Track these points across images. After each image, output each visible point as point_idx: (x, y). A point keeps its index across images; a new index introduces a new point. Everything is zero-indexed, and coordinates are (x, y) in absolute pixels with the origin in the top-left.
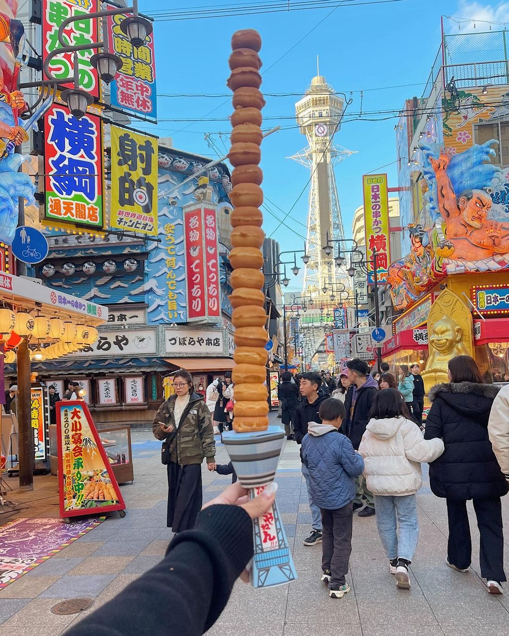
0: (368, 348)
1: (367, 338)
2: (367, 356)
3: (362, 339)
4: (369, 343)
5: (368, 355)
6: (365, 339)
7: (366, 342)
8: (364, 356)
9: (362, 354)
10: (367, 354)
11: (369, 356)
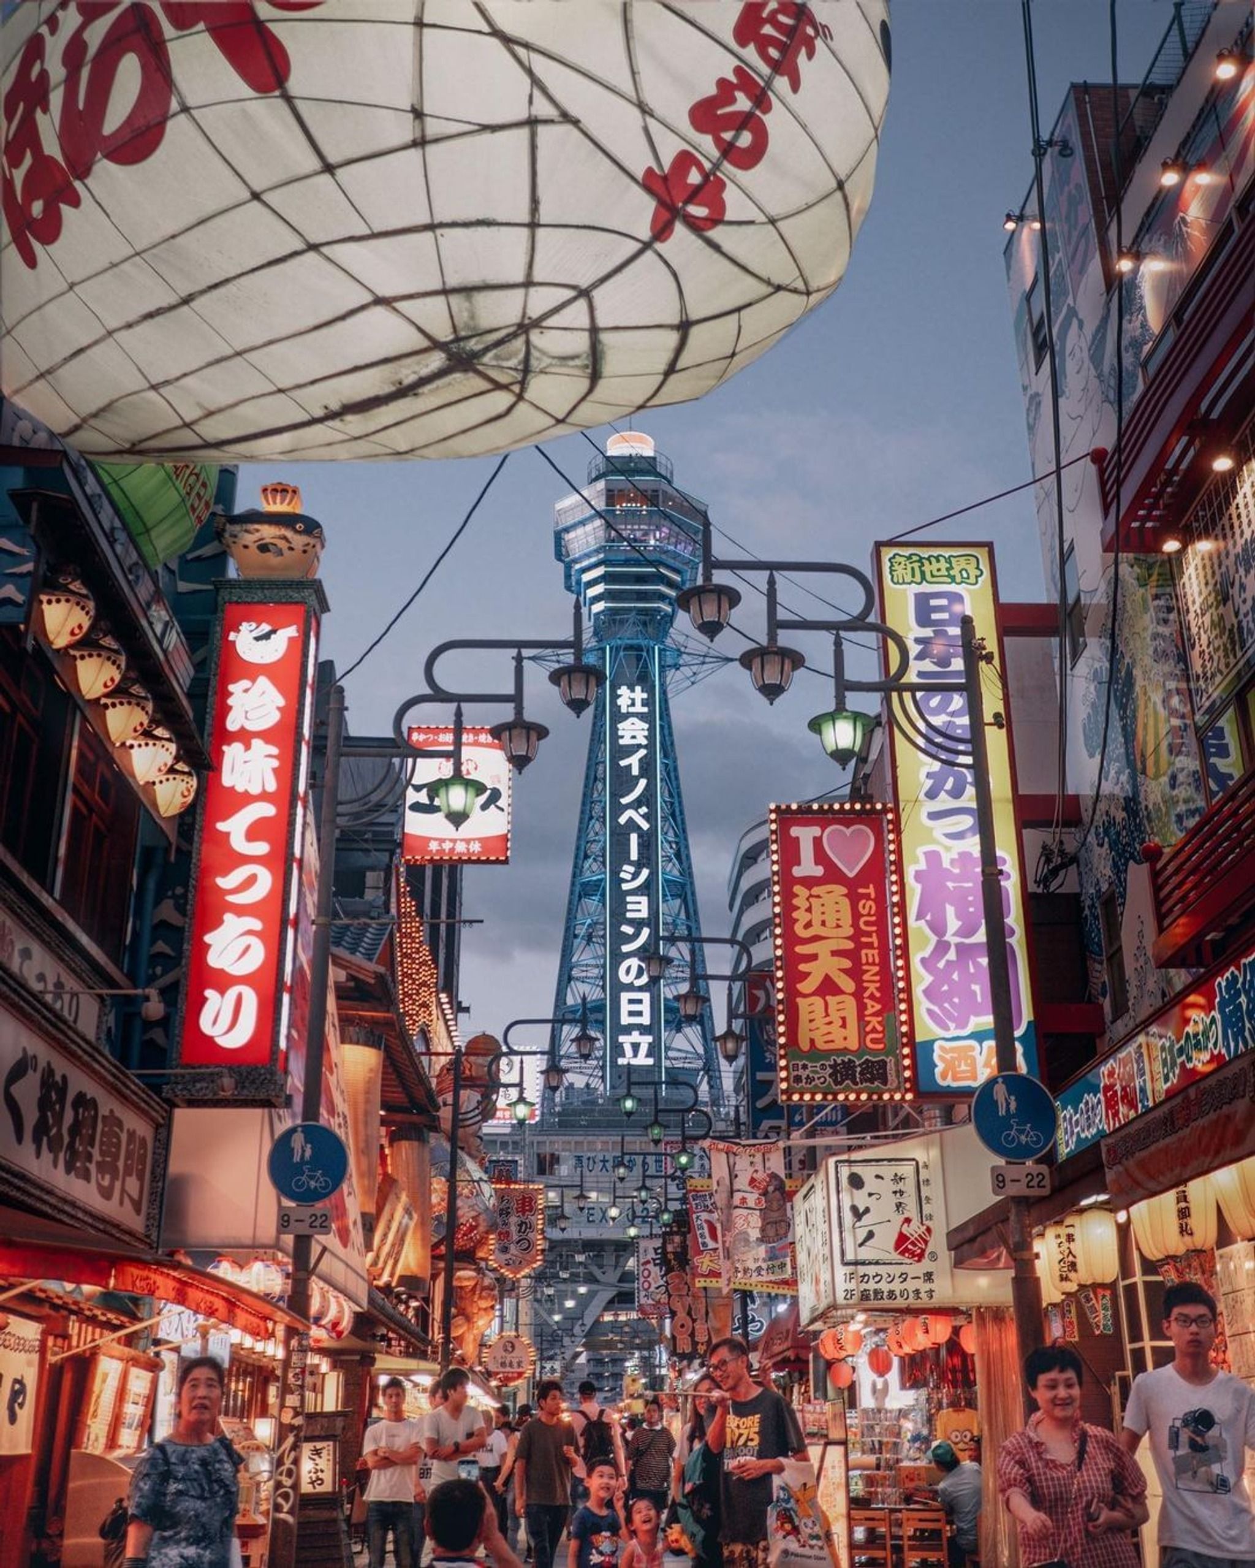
0: (902, 1239)
1: (898, 1179)
2: (897, 1286)
3: (870, 1184)
4: (912, 1211)
5: (904, 1277)
6: (886, 1187)
7: (895, 1199)
8: (884, 1287)
9: (871, 1270)
10: (896, 1270)
11: (911, 1285)
